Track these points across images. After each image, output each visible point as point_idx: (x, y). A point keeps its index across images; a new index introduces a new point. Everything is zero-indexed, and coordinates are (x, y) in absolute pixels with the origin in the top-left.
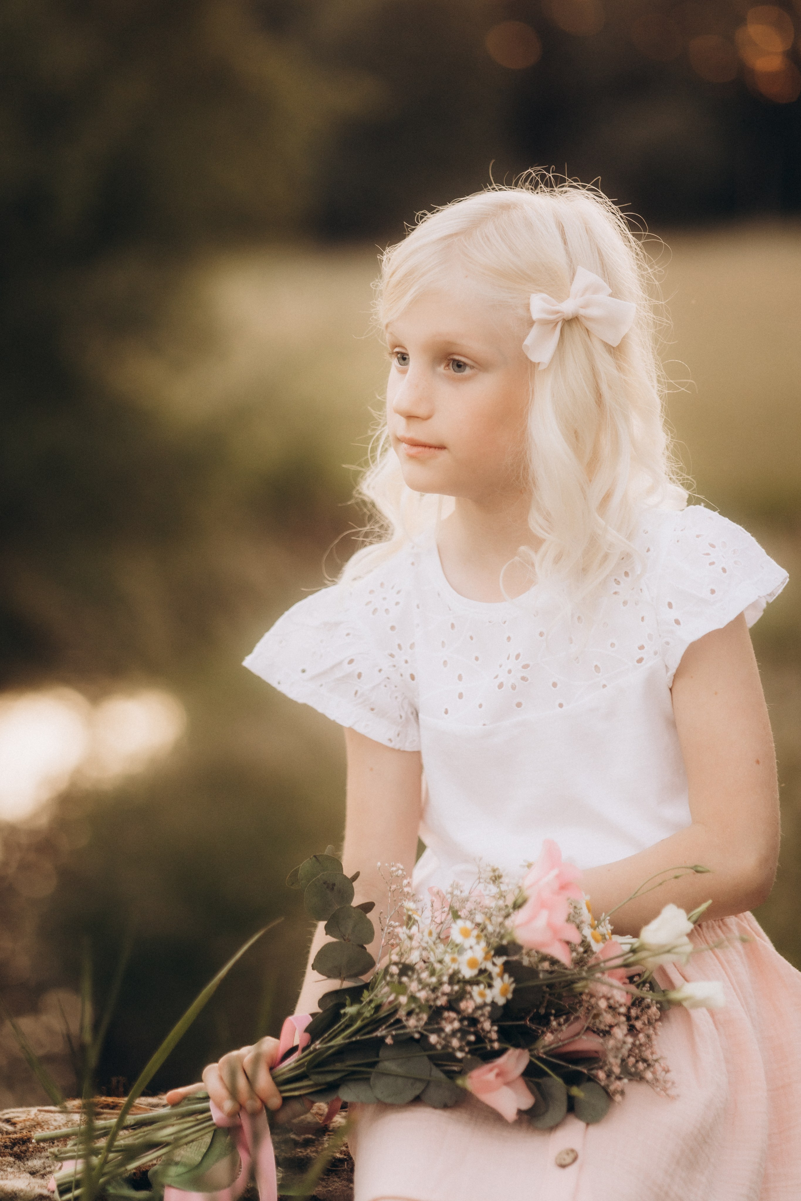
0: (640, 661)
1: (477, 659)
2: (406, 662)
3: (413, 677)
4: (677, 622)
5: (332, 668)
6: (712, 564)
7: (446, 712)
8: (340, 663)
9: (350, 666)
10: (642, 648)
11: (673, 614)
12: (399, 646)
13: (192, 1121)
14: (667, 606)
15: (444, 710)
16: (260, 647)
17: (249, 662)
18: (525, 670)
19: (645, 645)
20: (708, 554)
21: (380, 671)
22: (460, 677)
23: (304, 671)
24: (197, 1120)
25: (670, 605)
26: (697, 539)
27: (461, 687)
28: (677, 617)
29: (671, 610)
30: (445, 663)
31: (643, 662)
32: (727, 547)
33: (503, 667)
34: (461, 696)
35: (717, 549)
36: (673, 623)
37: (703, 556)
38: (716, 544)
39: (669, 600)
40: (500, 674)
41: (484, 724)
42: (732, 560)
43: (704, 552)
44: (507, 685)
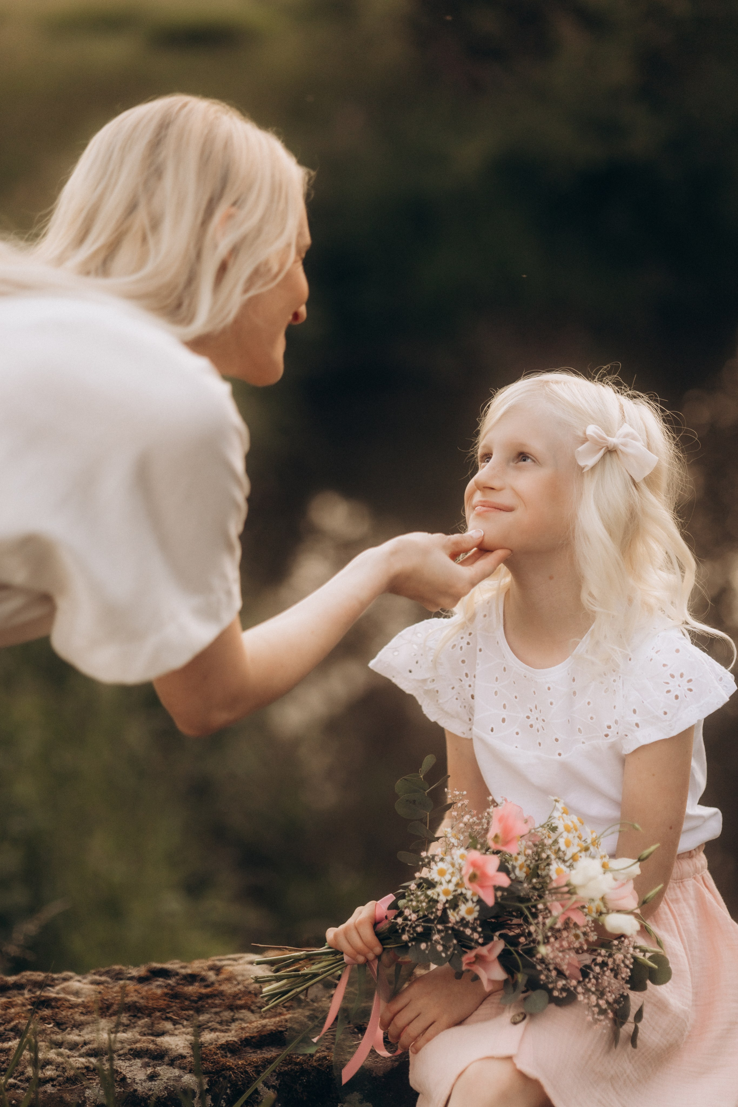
0: (607, 736)
1: (516, 697)
2: (470, 686)
3: (473, 697)
4: (637, 725)
6: (668, 692)
7: (492, 730)
8: (425, 680)
9: (431, 684)
10: (609, 727)
11: (636, 718)
12: (467, 675)
13: (334, 959)
14: (632, 712)
15: (490, 729)
16: (380, 656)
17: (373, 663)
18: (543, 722)
19: (612, 727)
20: (668, 683)
21: (453, 688)
22: (504, 706)
23: (410, 672)
24: (337, 959)
25: (635, 711)
26: (663, 668)
27: (504, 714)
28: (638, 722)
29: (635, 715)
30: (496, 693)
31: (608, 737)
32: (684, 677)
33: (533, 713)
34: (504, 720)
35: (675, 679)
36: (634, 724)
37: (664, 683)
38: (675, 675)
39: (634, 707)
40: (531, 718)
41: (516, 747)
42: (686, 688)
43: (665, 681)
44: (535, 727)
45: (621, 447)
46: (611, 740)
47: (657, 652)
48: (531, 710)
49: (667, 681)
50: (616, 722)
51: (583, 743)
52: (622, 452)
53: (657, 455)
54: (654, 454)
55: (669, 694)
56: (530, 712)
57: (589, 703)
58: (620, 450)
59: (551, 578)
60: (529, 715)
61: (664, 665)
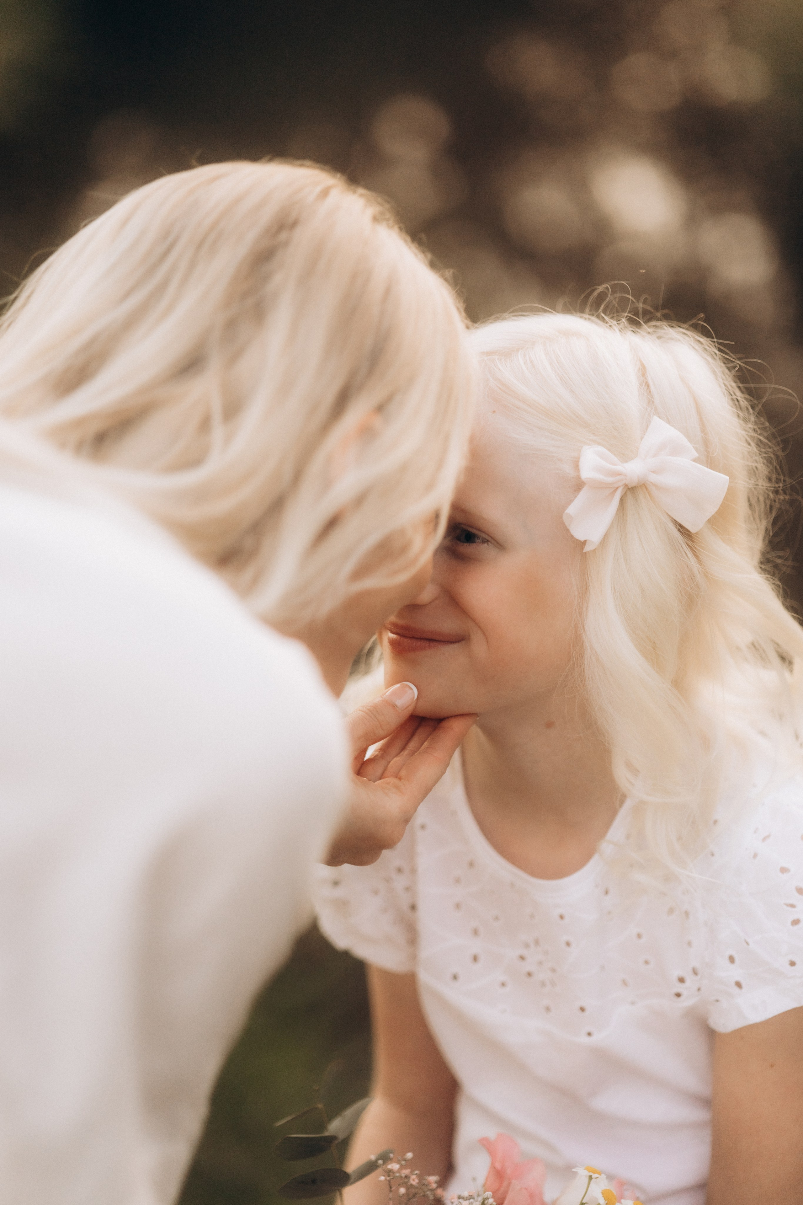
0: (677, 994)
2: (407, 889)
3: (413, 908)
4: (738, 985)
7: (455, 978)
10: (682, 980)
11: (735, 972)
12: (400, 870)
14: (727, 960)
15: (452, 974)
19: (687, 980)
22: (475, 932)
25: (732, 959)
26: (781, 873)
27: (476, 946)
28: (738, 978)
29: (732, 965)
30: (457, 906)
31: (681, 998)
33: (532, 950)
34: (475, 959)
36: (733, 984)
39: (731, 951)
40: (529, 959)
41: (503, 1011)
44: (538, 978)
45: (653, 478)
46: (686, 1002)
47: (764, 839)
48: (527, 946)
49: (791, 902)
50: (695, 972)
51: (633, 1003)
52: (655, 486)
53: (725, 470)
54: (719, 472)
55: (796, 927)
56: (526, 949)
57: (639, 936)
58: (652, 484)
59: (550, 725)
60: (524, 954)
61: (784, 870)
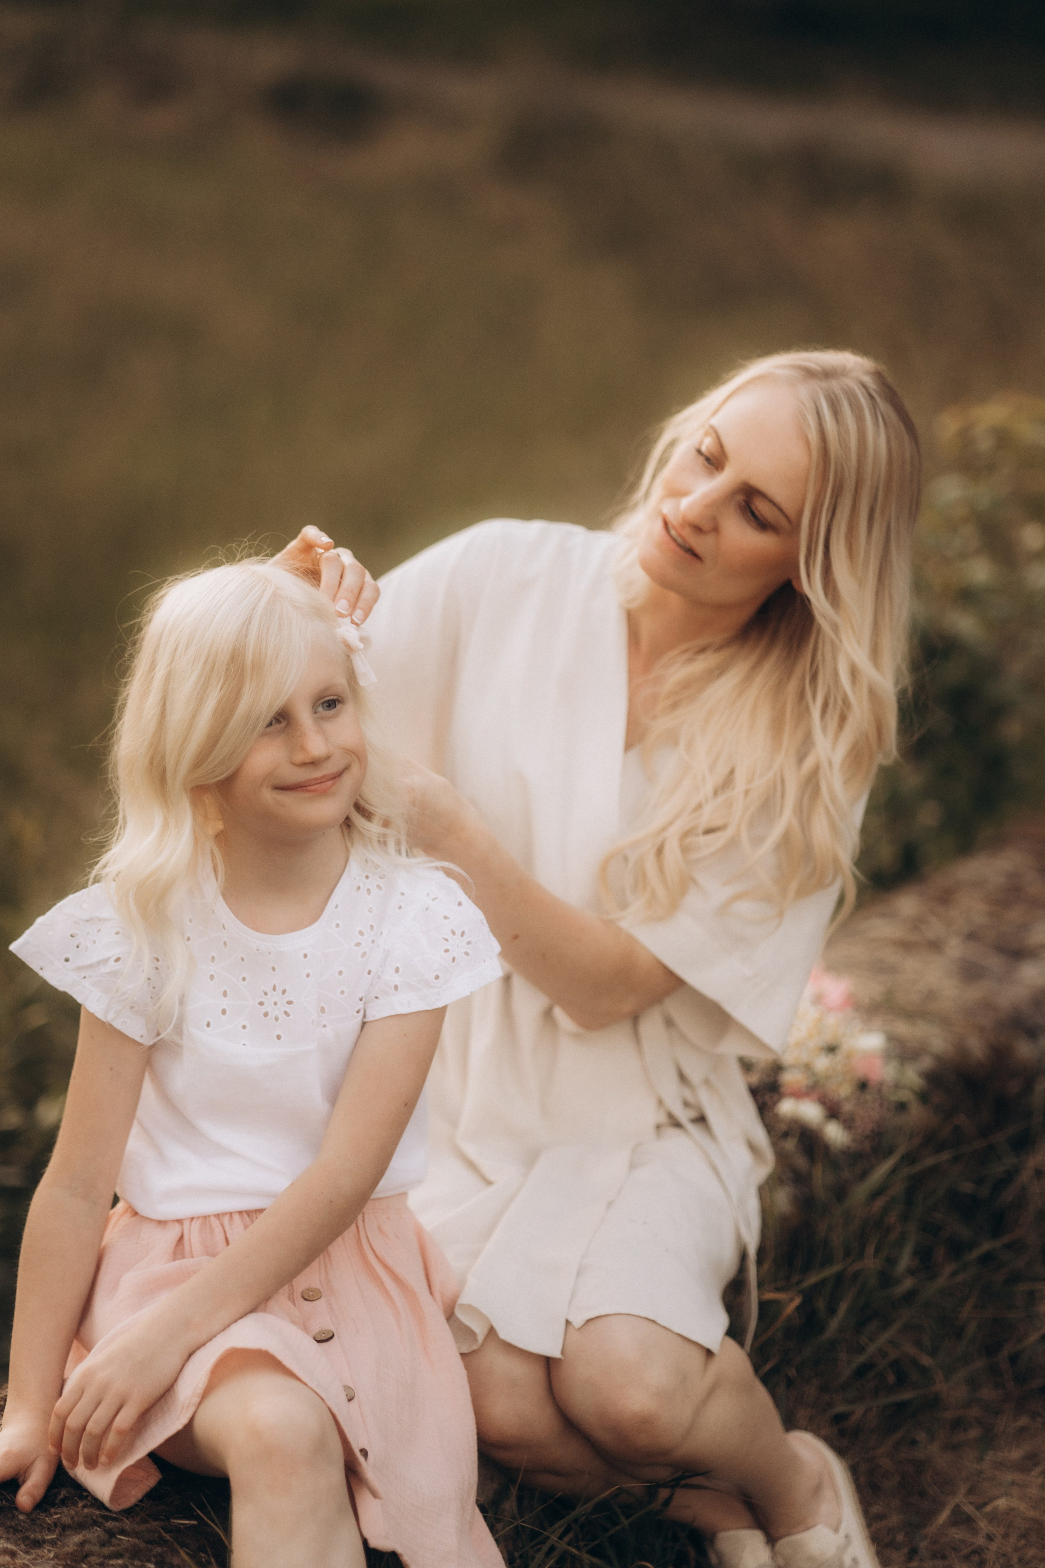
1: (244, 979)
4: (396, 987)
5: (99, 963)
6: (447, 951)
7: (208, 1025)
8: (107, 960)
9: (116, 963)
11: (396, 979)
14: (394, 970)
15: (206, 1023)
16: (27, 935)
17: (13, 947)
18: (289, 1005)
20: (447, 940)
22: (225, 994)
23: (67, 960)
25: (397, 970)
26: (443, 920)
27: (225, 1003)
29: (396, 974)
30: (212, 977)
32: (465, 936)
33: (269, 996)
35: (455, 936)
37: (443, 940)
38: (456, 931)
39: (398, 965)
40: (266, 1003)
41: (244, 1045)
42: (463, 951)
43: (444, 937)
44: (272, 1016)
47: (433, 900)
48: (266, 994)
49: (447, 938)
51: (324, 1026)
55: (446, 954)
56: (265, 996)
57: (340, 973)
60: (263, 1000)
